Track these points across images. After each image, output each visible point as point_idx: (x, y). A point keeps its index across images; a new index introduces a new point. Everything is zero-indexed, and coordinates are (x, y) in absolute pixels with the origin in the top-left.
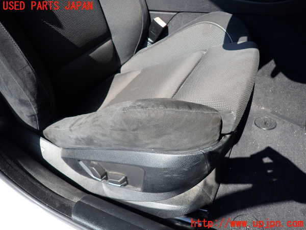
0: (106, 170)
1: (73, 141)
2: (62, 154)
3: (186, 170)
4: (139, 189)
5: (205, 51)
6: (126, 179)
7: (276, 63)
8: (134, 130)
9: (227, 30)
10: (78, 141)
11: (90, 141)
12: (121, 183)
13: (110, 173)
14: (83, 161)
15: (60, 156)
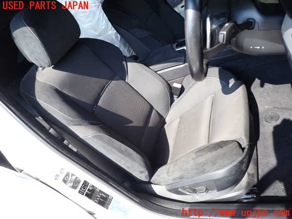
0: (195, 188)
1: (172, 180)
2: (166, 188)
3: (233, 173)
4: (216, 191)
5: (213, 94)
6: (207, 189)
7: (259, 79)
8: (202, 167)
9: (220, 79)
10: (174, 179)
11: (181, 178)
12: (205, 192)
13: (197, 188)
14: (180, 188)
15: (166, 190)
